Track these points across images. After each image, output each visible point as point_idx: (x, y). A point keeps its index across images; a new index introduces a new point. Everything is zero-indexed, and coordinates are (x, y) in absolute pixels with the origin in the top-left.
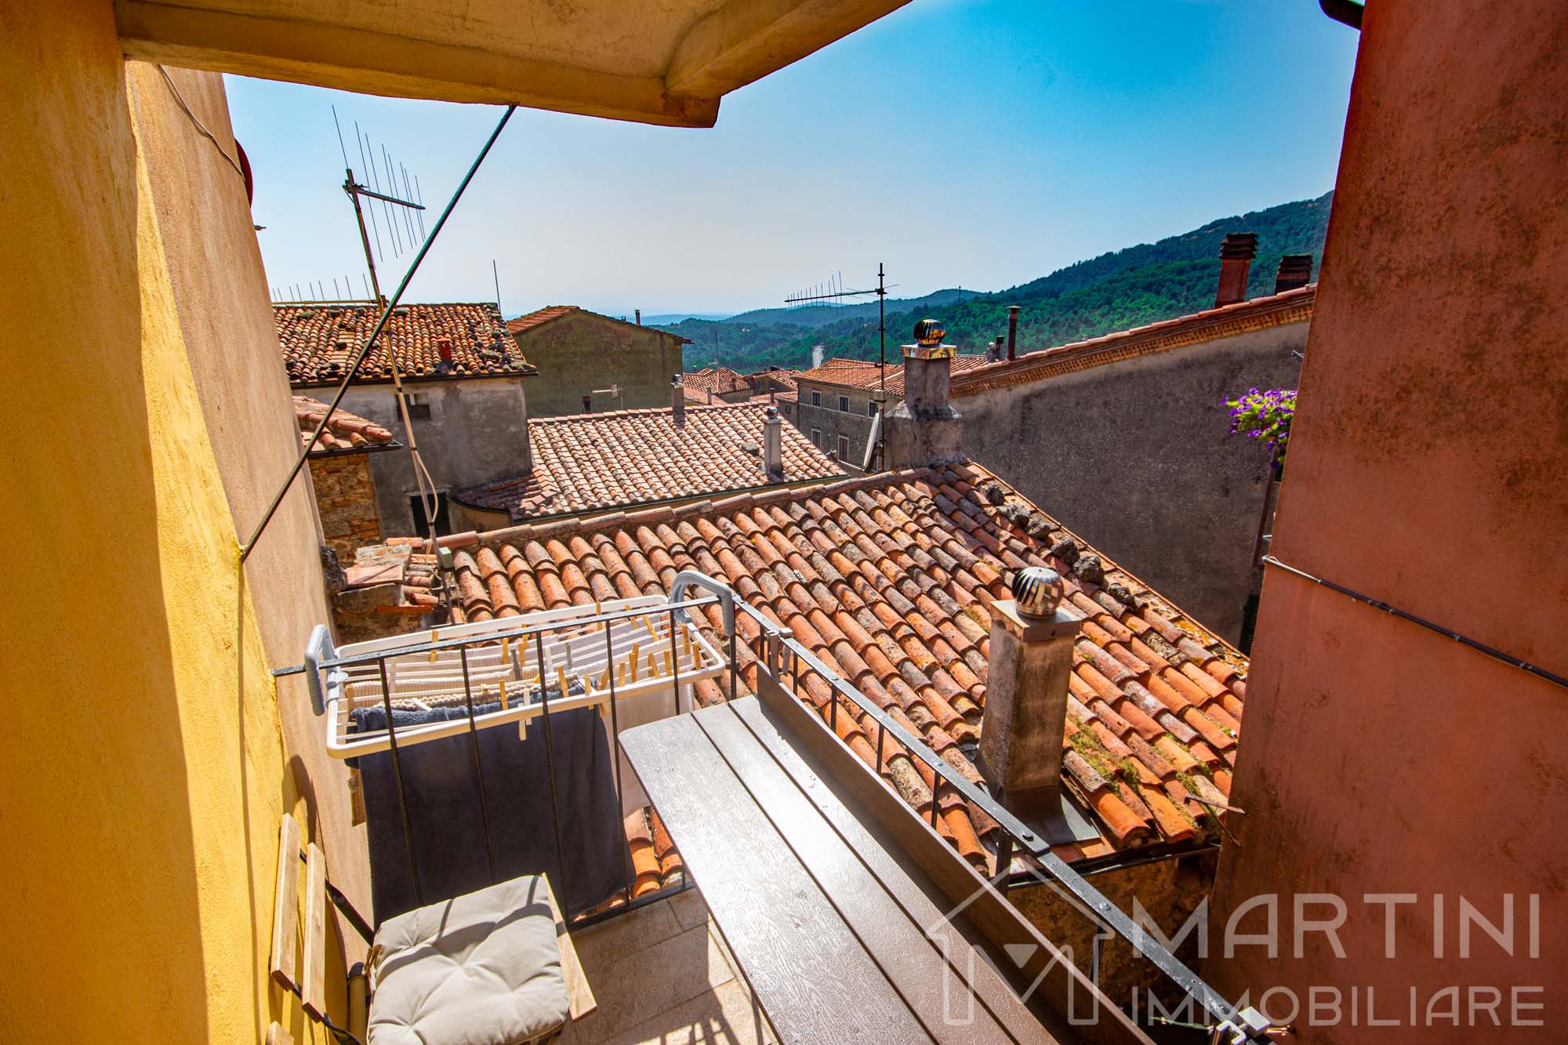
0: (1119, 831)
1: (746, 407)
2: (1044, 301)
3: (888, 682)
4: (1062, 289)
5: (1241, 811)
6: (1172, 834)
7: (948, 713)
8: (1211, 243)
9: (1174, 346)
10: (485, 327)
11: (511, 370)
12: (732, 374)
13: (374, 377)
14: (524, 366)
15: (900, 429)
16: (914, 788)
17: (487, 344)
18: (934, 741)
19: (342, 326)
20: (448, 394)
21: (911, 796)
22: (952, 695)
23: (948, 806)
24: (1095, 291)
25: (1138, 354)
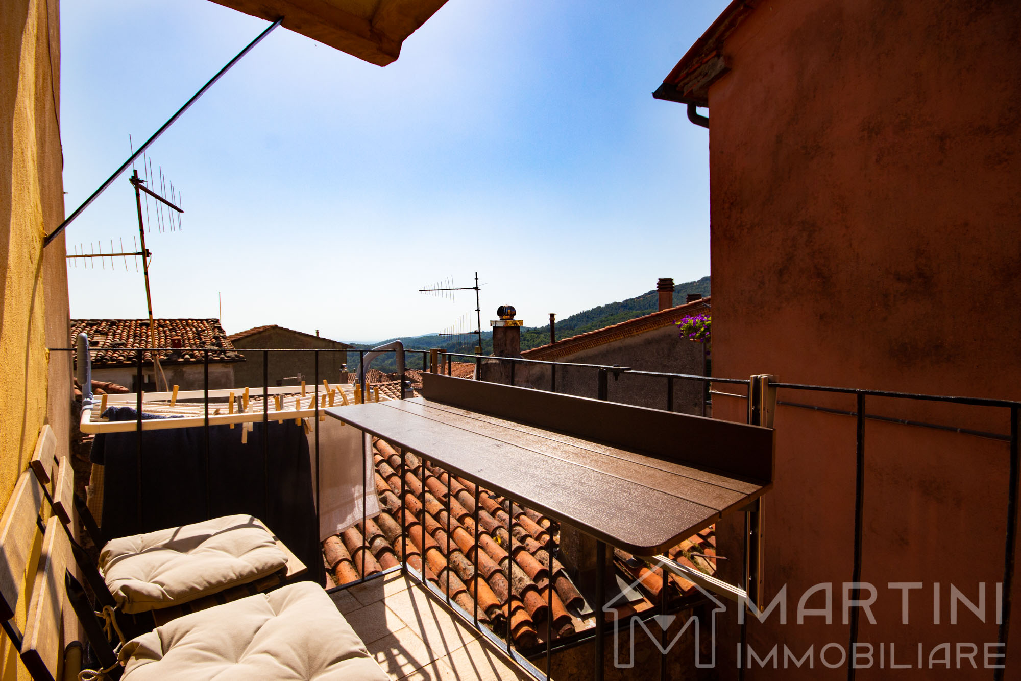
0: (654, 590)
1: (390, 385)
2: (566, 332)
3: (496, 514)
4: (575, 326)
5: (724, 558)
6: (686, 589)
7: (535, 528)
8: (650, 302)
9: (641, 332)
10: (208, 333)
11: (226, 358)
12: (380, 373)
13: (118, 363)
14: (236, 355)
15: (492, 370)
16: (519, 577)
17: (209, 342)
18: (529, 547)
19: (97, 331)
20: (175, 375)
21: (517, 583)
22: (538, 518)
23: (543, 586)
24: (593, 326)
25: (623, 337)
